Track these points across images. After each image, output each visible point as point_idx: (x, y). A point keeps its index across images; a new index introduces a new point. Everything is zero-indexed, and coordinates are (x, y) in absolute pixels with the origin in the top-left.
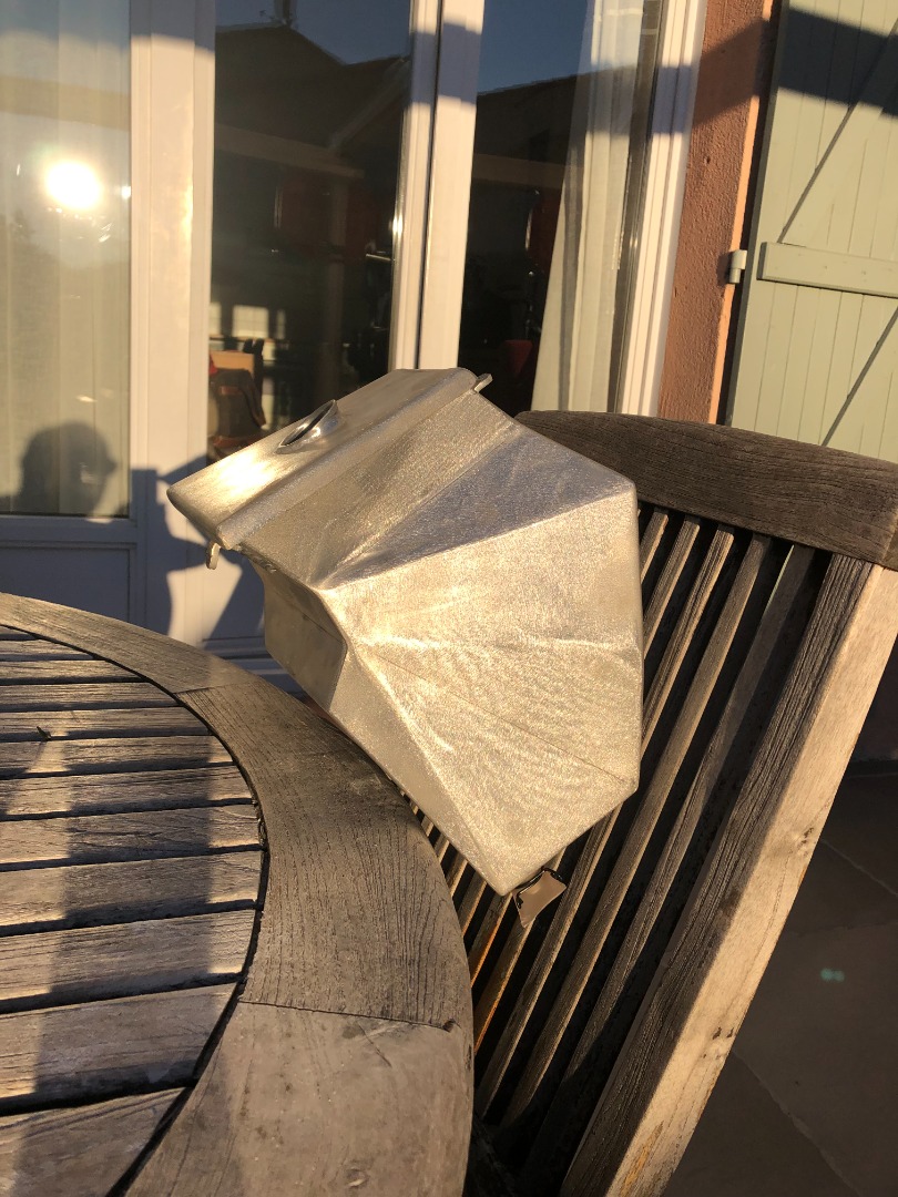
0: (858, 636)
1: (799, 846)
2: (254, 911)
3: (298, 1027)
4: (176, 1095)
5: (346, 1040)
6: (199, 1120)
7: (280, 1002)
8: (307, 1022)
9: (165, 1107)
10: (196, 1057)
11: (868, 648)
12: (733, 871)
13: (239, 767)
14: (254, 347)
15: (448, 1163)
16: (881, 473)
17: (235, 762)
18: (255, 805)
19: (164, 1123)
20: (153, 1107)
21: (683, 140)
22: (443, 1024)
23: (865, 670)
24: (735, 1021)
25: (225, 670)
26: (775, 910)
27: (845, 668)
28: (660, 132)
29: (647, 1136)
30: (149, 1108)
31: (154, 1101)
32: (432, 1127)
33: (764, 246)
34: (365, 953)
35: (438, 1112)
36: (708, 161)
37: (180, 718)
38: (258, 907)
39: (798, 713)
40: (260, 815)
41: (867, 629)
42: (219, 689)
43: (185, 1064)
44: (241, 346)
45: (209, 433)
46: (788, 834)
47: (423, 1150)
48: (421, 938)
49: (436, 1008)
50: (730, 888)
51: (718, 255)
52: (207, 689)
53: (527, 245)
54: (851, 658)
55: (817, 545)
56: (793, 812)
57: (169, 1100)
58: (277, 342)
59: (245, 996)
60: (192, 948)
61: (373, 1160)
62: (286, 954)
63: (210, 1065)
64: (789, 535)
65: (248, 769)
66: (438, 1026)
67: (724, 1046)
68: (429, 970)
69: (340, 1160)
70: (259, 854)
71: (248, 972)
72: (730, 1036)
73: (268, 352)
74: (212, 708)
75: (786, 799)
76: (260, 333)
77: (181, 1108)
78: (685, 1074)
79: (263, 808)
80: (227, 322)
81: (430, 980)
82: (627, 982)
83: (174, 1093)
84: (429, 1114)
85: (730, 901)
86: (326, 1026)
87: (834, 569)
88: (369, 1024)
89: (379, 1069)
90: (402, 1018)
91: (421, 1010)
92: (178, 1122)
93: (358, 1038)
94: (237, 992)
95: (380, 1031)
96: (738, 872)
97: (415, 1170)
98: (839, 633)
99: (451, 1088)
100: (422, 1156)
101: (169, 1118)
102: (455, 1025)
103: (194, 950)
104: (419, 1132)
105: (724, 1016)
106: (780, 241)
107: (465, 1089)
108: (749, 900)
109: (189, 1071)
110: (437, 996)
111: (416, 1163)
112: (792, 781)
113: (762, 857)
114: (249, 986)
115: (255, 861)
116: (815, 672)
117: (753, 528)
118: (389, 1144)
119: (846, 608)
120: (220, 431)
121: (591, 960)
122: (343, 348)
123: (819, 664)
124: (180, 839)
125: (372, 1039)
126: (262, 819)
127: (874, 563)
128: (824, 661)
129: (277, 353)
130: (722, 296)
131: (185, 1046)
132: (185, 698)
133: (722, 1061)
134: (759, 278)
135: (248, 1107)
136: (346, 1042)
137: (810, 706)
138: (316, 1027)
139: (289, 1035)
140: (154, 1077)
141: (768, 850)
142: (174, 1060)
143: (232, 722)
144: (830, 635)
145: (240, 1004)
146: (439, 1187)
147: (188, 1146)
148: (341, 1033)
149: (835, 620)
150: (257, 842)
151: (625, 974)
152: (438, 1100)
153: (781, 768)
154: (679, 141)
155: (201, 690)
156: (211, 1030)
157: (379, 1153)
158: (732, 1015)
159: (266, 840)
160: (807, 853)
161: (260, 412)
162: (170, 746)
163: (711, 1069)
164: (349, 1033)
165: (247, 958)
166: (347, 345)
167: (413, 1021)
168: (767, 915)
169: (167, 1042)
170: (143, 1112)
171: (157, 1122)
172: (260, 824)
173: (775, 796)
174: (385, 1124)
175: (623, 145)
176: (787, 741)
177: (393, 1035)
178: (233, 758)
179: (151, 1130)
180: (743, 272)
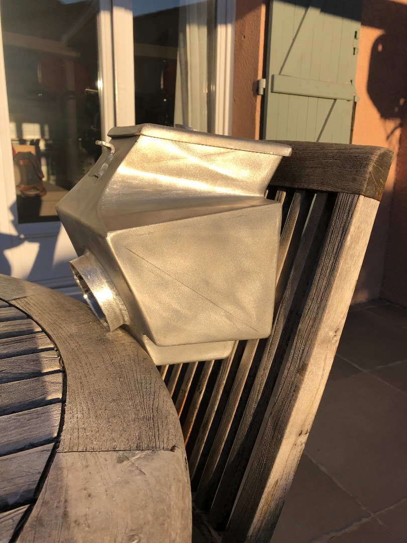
0: (354, 231)
1: (333, 338)
2: (61, 404)
3: (92, 461)
4: (25, 509)
5: (119, 464)
6: (40, 521)
7: (80, 449)
8: (96, 458)
9: (18, 518)
10: (35, 487)
11: (359, 237)
12: (302, 354)
13: (46, 333)
14: (35, 143)
15: (183, 522)
16: (358, 150)
17: (43, 331)
18: (56, 350)
19: (20, 526)
20: (12, 518)
21: (232, 28)
22: (170, 448)
23: (358, 249)
24: (308, 426)
25: (33, 287)
26: (324, 370)
27: (349, 248)
28: (221, 23)
29: (271, 487)
30: (9, 519)
31: (12, 515)
32: (172, 504)
33: (273, 76)
34: (124, 417)
35: (174, 495)
36: (244, 37)
37: (11, 312)
38: (63, 401)
39: (327, 273)
40: (59, 355)
41: (359, 228)
42: (32, 297)
43: (29, 491)
44: (28, 143)
45: (16, 183)
46: (327, 333)
47: (169, 517)
48: (153, 405)
49: (165, 440)
50: (302, 362)
51: (252, 81)
52: (25, 297)
53: (162, 87)
54: (352, 243)
55: (329, 189)
56: (329, 321)
57: (21, 513)
58: (46, 140)
59: (60, 449)
60: (28, 428)
61: (142, 528)
62: (81, 423)
63: (43, 490)
64: (315, 187)
65: (50, 333)
66: (167, 449)
67: (304, 439)
68: (159, 422)
69: (123, 531)
70: (61, 374)
71: (61, 436)
72: (306, 433)
73: (42, 145)
74: (28, 306)
75: (325, 315)
76: (36, 136)
77: (29, 516)
78: (287, 454)
79: (61, 351)
80: (19, 131)
81: (160, 427)
82: (254, 414)
83: (24, 508)
84: (169, 498)
85: (302, 369)
86: (107, 459)
87: (340, 200)
88: (131, 454)
89: (139, 477)
90: (148, 448)
91: (158, 443)
92: (27, 524)
93: (125, 463)
94: (55, 448)
95: (137, 457)
96: (305, 354)
97: (166, 529)
98: (345, 231)
99: (179, 481)
100: (169, 520)
101: (22, 523)
102: (176, 448)
103: (29, 429)
104: (165, 508)
105: (304, 425)
106: (280, 74)
107: (186, 480)
108: (311, 367)
109: (31, 495)
110: (165, 434)
111: (166, 525)
112: (328, 306)
113: (316, 345)
114: (62, 443)
115: (59, 378)
116: (335, 252)
117: (296, 187)
118: (150, 518)
119: (347, 218)
120: (22, 182)
121: (235, 407)
122: (79, 141)
123: (336, 247)
124: (16, 372)
125: (133, 461)
126: (61, 357)
127: (359, 194)
128: (338, 246)
129: (47, 145)
130: (256, 101)
131: (27, 482)
132: (13, 303)
133: (304, 445)
134: (272, 92)
135: (67, 510)
136: (119, 465)
137: (334, 269)
138: (101, 460)
139: (87, 466)
140: (11, 501)
141: (319, 342)
142: (22, 491)
143: (40, 312)
144: (341, 232)
145: (57, 454)
146: (180, 536)
147: (34, 537)
148: (116, 461)
149: (342, 225)
150: (59, 368)
151: (252, 411)
152: (173, 488)
153: (322, 300)
154: (230, 28)
155: (22, 298)
156: (42, 470)
157: (145, 523)
158: (307, 423)
159: (64, 367)
160: (336, 341)
161: (41, 172)
162: (7, 326)
163: (299, 450)
164: (120, 460)
165: (59, 429)
166: (80, 139)
167: (154, 449)
168: (320, 373)
169: (17, 481)
170: (6, 522)
171: (15, 526)
172: (60, 359)
173: (320, 315)
174: (146, 506)
175: (204, 30)
176: (323, 287)
177: (145, 458)
178: (42, 329)
179: (12, 531)
180: (264, 89)
